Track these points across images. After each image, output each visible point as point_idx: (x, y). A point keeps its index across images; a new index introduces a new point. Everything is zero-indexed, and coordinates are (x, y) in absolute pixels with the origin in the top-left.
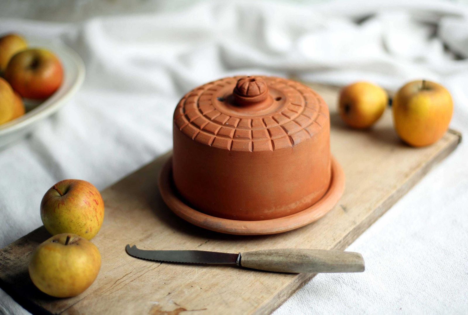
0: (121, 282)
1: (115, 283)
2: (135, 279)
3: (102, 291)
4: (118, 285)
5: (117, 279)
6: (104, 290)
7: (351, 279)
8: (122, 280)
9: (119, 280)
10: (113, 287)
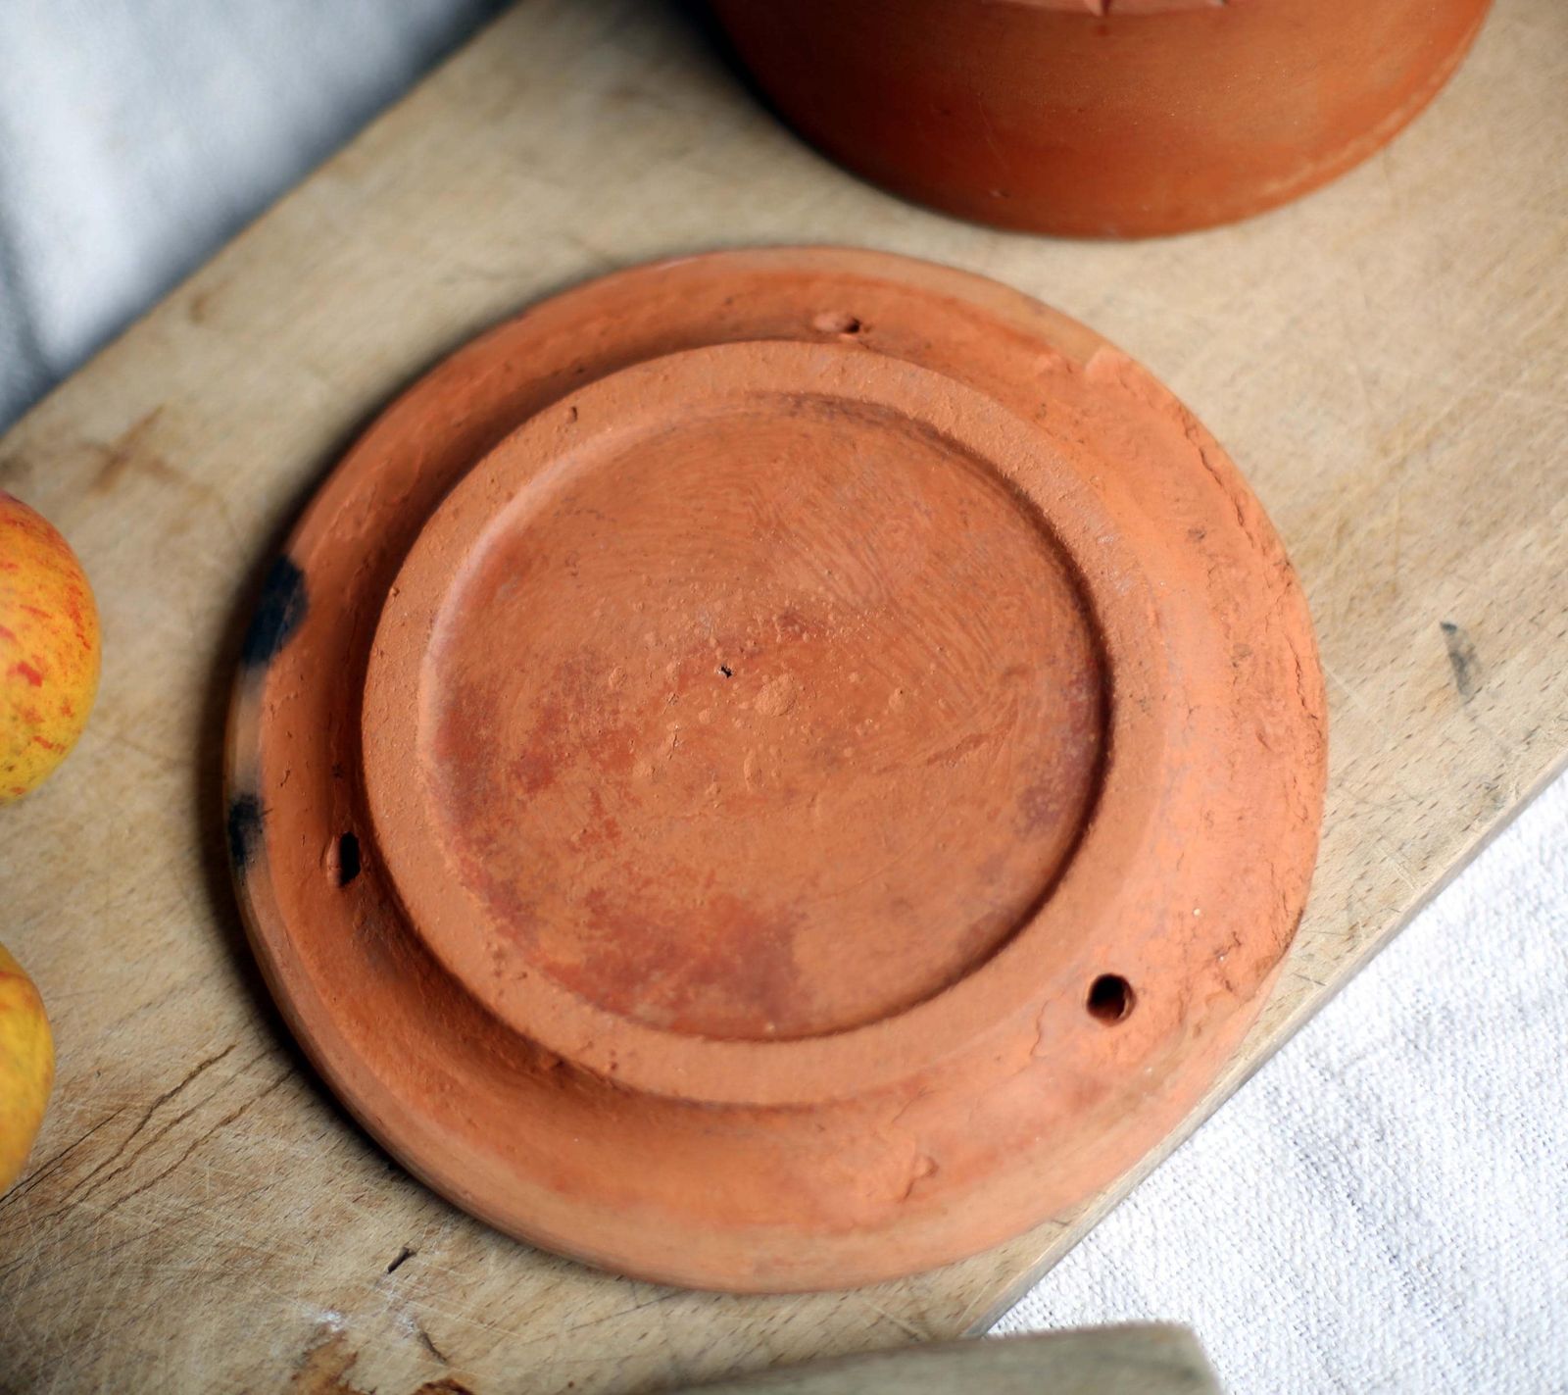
0: (171, 1125)
1: (141, 1126)
2: (242, 1110)
3: (71, 1179)
4: (155, 1140)
5: (152, 1098)
6: (84, 1171)
7: (1394, 1187)
8: (174, 1108)
9: (162, 1100)
10: (127, 1154)
